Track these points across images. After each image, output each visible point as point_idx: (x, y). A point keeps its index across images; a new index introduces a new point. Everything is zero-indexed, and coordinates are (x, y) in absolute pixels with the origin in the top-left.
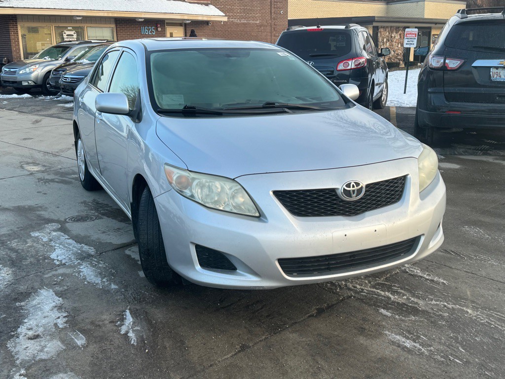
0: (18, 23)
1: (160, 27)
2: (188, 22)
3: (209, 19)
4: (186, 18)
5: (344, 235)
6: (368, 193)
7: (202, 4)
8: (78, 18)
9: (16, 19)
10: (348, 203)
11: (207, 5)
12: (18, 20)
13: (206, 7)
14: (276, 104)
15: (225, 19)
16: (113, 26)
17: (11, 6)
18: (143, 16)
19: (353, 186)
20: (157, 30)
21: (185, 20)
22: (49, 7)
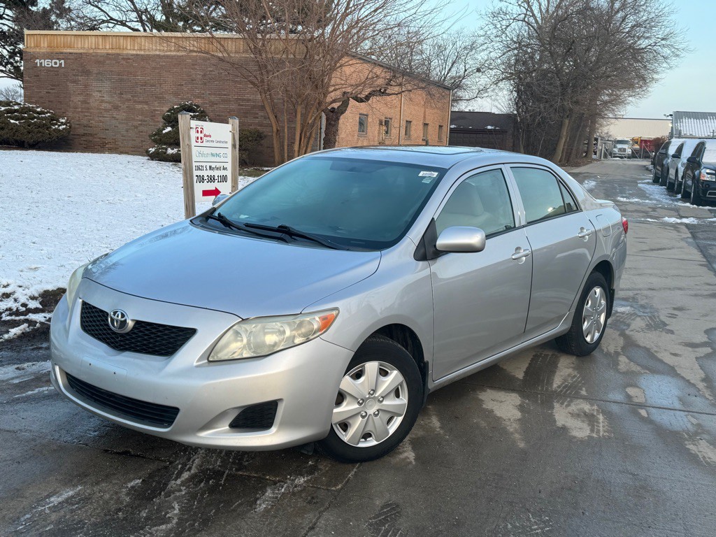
5: (89, 364)
19: (118, 316)
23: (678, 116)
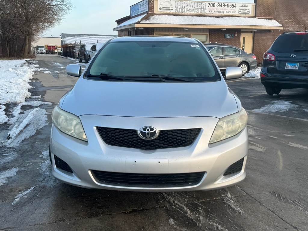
0: (154, 32)
1: (237, 34)
2: (255, 30)
3: (270, 28)
4: (254, 28)
5: (134, 161)
6: (161, 136)
7: (267, 19)
8: (186, 29)
9: (153, 30)
10: (145, 141)
11: (270, 19)
12: (154, 31)
13: (270, 21)
14: (159, 76)
15: (282, 28)
16: (208, 33)
17: (150, 22)
18: (225, 27)
19: (148, 130)
20: (235, 36)
21: (253, 29)
22: (170, 23)
23: (63, 36)
